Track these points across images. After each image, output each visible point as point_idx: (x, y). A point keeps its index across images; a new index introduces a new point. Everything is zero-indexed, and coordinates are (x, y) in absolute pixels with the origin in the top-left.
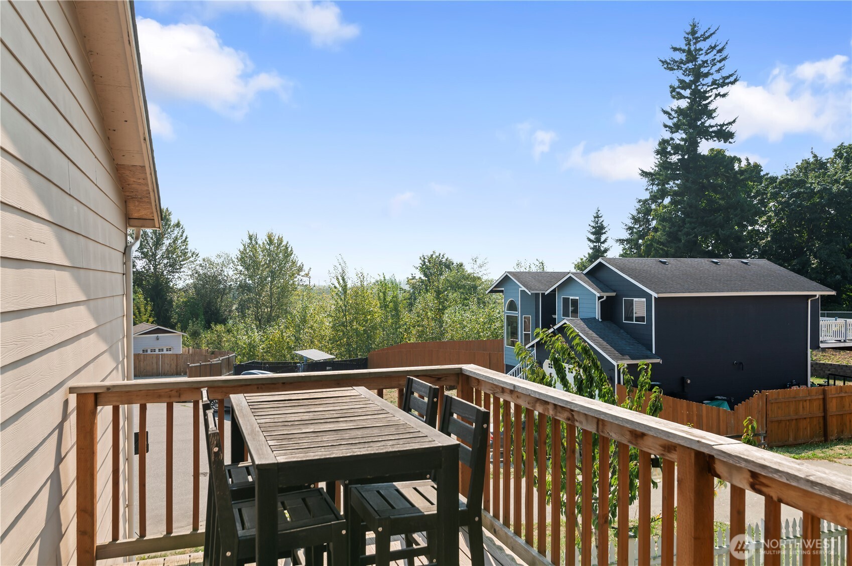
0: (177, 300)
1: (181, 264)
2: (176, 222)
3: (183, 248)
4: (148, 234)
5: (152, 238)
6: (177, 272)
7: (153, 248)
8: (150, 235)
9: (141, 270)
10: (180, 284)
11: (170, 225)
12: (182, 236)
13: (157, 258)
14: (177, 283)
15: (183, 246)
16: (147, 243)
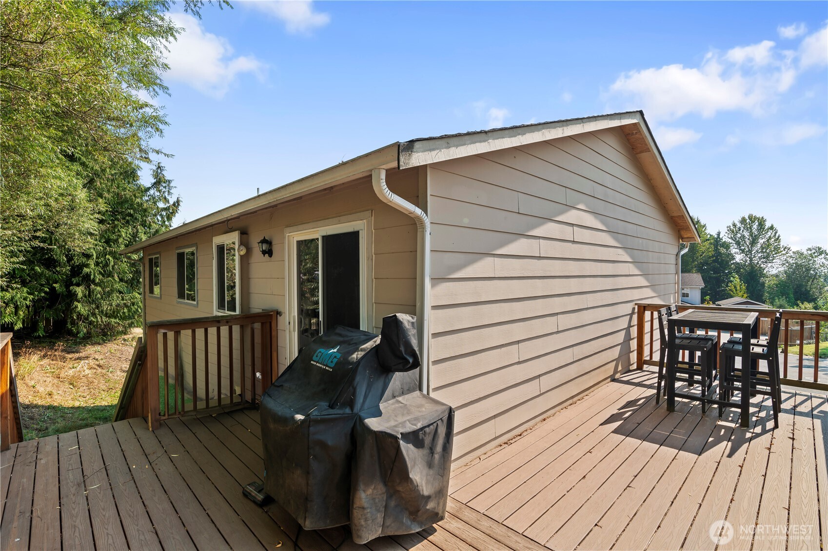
0: (768, 282)
1: (774, 257)
2: (770, 226)
3: (776, 244)
4: (745, 237)
5: (749, 239)
6: (770, 262)
7: (750, 246)
8: (747, 237)
9: (739, 262)
10: (774, 272)
11: (764, 228)
12: (775, 235)
13: (753, 252)
14: (770, 271)
15: (776, 243)
16: (745, 242)
